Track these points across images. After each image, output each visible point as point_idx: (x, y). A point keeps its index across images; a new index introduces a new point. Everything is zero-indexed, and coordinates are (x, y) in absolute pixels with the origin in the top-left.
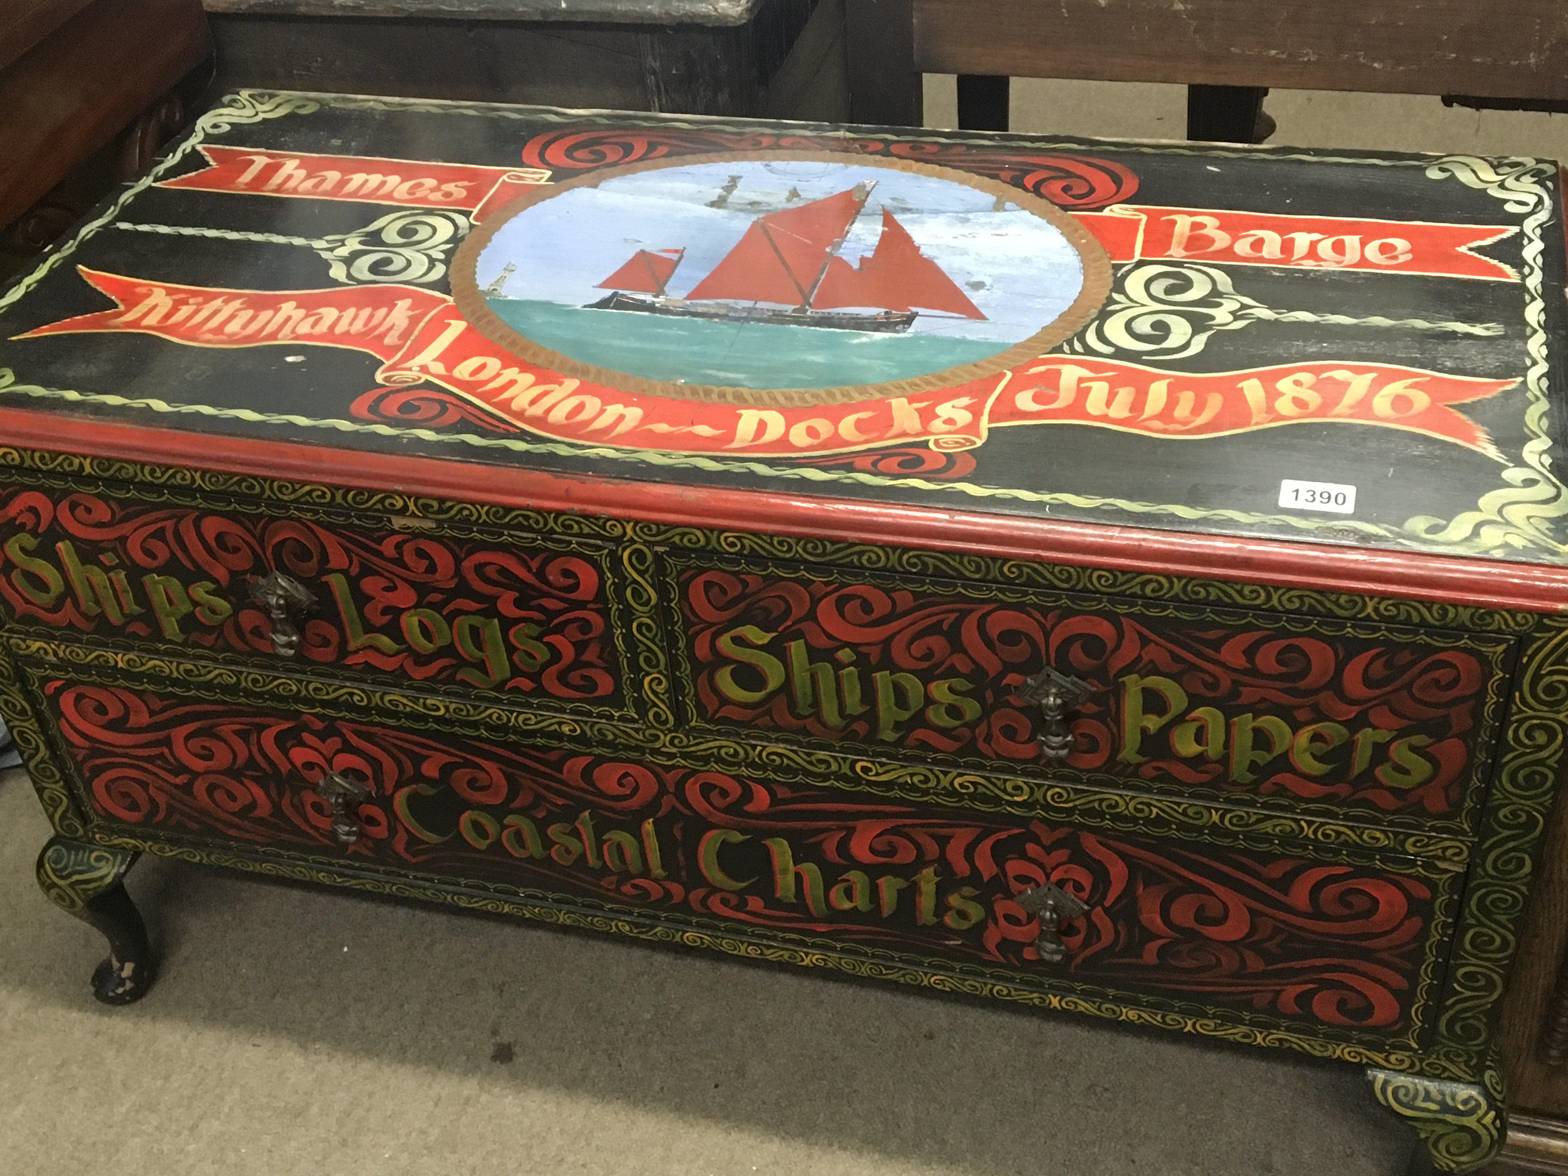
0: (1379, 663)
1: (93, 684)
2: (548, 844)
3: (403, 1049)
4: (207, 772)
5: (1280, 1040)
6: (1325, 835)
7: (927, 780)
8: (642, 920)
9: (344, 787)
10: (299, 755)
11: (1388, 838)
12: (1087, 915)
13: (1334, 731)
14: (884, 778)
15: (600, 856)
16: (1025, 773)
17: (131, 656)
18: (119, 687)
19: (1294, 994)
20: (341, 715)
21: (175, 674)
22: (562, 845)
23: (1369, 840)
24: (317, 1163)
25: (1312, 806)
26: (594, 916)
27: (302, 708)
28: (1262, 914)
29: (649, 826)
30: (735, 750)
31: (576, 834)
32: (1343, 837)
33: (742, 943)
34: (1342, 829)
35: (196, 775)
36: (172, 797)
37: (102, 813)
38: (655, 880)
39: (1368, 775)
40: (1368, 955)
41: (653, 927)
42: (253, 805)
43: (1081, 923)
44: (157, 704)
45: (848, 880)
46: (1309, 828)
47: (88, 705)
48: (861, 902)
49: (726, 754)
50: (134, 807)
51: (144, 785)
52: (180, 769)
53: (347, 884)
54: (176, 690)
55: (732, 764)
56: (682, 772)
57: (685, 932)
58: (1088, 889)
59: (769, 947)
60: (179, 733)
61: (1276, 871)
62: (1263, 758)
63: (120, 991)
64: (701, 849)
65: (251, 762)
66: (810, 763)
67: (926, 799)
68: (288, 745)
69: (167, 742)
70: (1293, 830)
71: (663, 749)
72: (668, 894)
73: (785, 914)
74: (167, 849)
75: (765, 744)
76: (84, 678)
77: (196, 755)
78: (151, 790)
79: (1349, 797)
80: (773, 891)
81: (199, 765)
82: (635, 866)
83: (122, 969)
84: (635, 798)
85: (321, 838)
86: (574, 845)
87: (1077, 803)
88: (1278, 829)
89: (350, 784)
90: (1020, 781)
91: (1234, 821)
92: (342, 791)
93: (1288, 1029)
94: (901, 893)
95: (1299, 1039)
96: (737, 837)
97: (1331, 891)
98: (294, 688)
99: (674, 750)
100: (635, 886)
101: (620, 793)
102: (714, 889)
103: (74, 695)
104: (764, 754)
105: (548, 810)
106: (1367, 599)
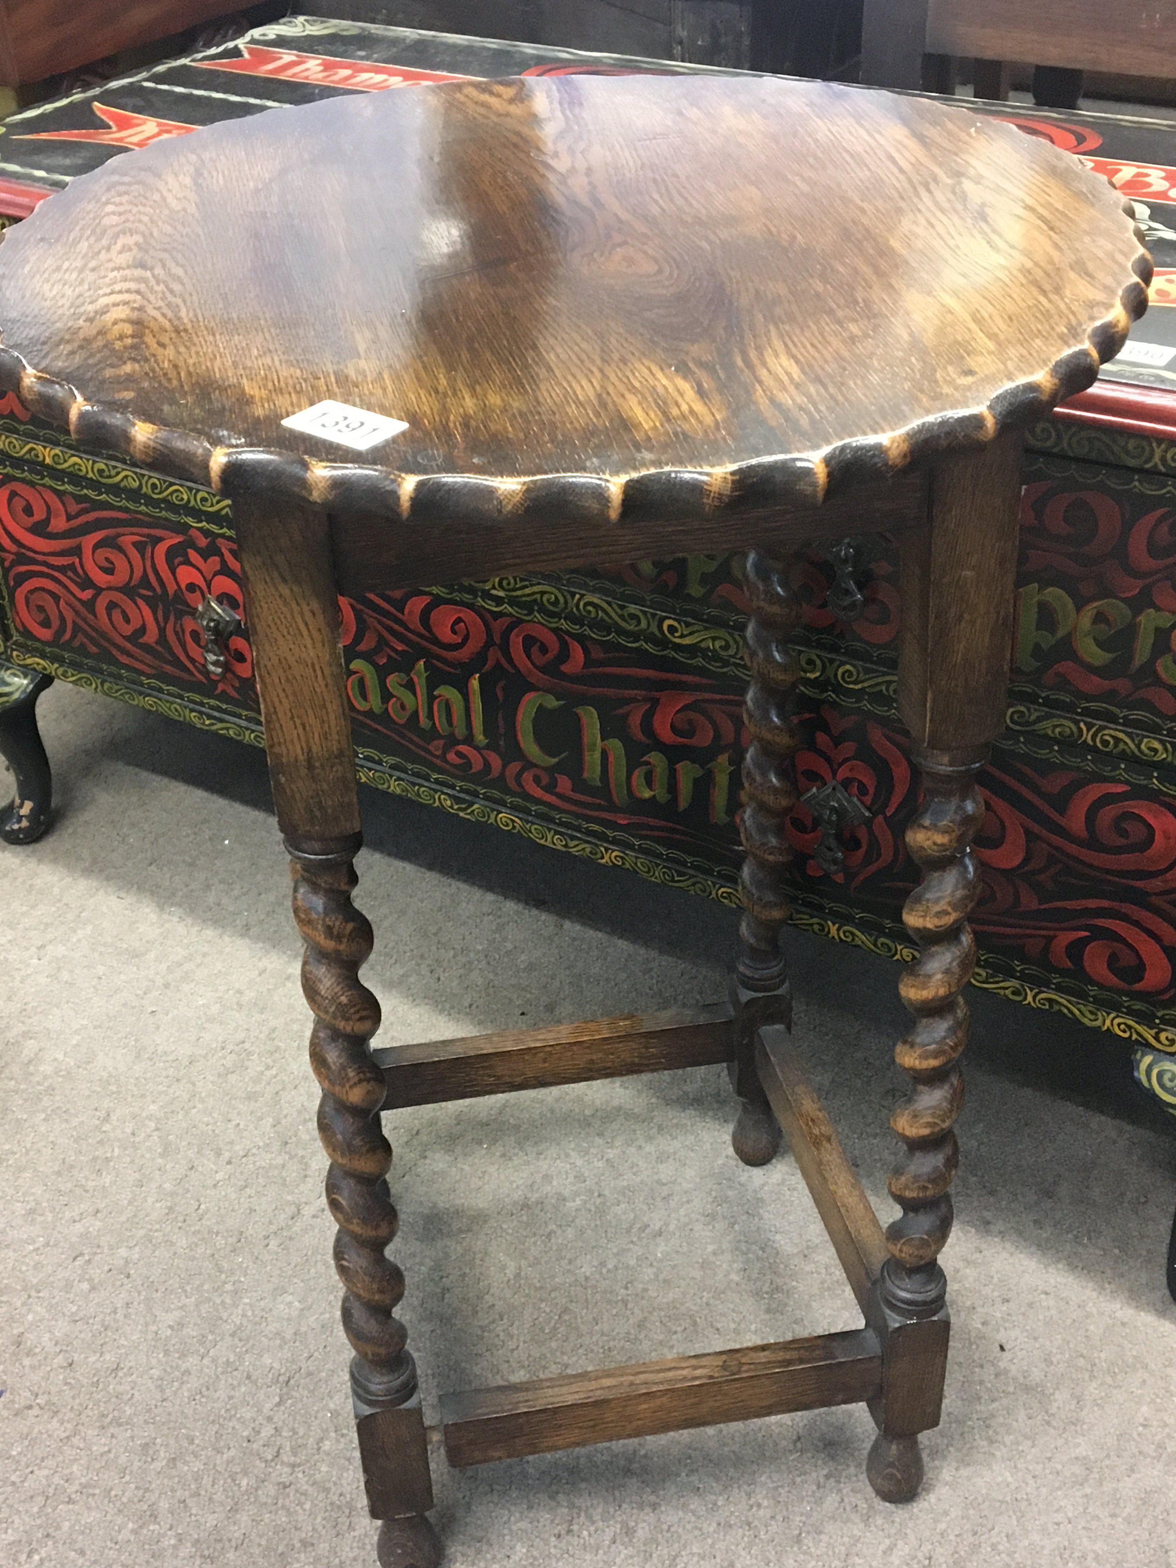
0: (1164, 528)
1: (23, 481)
2: (386, 696)
3: (247, 927)
4: (110, 588)
5: (1050, 1000)
6: (1105, 743)
7: (726, 648)
8: (462, 795)
9: (218, 613)
10: (185, 574)
11: (1166, 750)
12: (869, 822)
13: (1117, 609)
14: (687, 641)
15: (430, 716)
16: (820, 645)
17: (57, 451)
18: (44, 485)
19: (1065, 943)
20: (221, 531)
21: (90, 475)
22: (399, 699)
23: (1146, 751)
24: (137, 995)
25: (1092, 705)
26: (421, 786)
27: (190, 521)
28: (1038, 837)
29: (475, 683)
30: (556, 597)
31: (410, 686)
32: (1121, 746)
33: (550, 830)
34: (1121, 735)
35: (99, 590)
36: (77, 613)
37: (21, 629)
38: (477, 748)
39: (1148, 669)
40: (1141, 899)
41: (471, 804)
42: (143, 630)
43: (862, 834)
44: (74, 508)
45: (648, 763)
46: (1088, 731)
47: (19, 503)
48: (660, 792)
49: (548, 600)
50: (46, 623)
51: (56, 598)
52: (87, 583)
53: (214, 728)
54: (91, 493)
55: (552, 615)
56: (508, 620)
57: (500, 812)
58: (872, 791)
59: (573, 838)
60: (89, 541)
61: (1054, 784)
62: (1047, 640)
63: (16, 827)
64: (520, 717)
65: (145, 581)
66: (622, 617)
67: (725, 670)
68: (176, 561)
69: (77, 551)
70: (1072, 733)
71: (494, 592)
72: (487, 765)
73: (589, 799)
74: (69, 674)
75: (582, 592)
76: (18, 474)
77: (100, 568)
78: (62, 603)
79: (1129, 695)
80: (581, 769)
81: (100, 578)
82: (460, 731)
83: (21, 806)
84: (465, 648)
85: (197, 674)
86: (408, 698)
87: (866, 684)
88: (1058, 730)
89: (223, 610)
90: (813, 654)
91: (1016, 717)
92: (216, 617)
93: (1059, 989)
94: (696, 781)
95: (1069, 1001)
96: (552, 703)
97: (1108, 814)
98: (185, 497)
99: (501, 594)
100: (459, 754)
101: (451, 641)
102: (529, 765)
103: (8, 492)
104: (582, 604)
105: (389, 657)
106: (1154, 445)
